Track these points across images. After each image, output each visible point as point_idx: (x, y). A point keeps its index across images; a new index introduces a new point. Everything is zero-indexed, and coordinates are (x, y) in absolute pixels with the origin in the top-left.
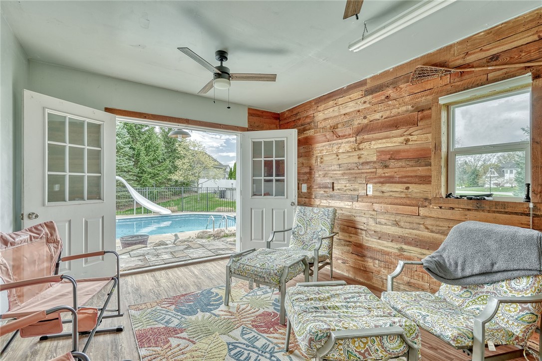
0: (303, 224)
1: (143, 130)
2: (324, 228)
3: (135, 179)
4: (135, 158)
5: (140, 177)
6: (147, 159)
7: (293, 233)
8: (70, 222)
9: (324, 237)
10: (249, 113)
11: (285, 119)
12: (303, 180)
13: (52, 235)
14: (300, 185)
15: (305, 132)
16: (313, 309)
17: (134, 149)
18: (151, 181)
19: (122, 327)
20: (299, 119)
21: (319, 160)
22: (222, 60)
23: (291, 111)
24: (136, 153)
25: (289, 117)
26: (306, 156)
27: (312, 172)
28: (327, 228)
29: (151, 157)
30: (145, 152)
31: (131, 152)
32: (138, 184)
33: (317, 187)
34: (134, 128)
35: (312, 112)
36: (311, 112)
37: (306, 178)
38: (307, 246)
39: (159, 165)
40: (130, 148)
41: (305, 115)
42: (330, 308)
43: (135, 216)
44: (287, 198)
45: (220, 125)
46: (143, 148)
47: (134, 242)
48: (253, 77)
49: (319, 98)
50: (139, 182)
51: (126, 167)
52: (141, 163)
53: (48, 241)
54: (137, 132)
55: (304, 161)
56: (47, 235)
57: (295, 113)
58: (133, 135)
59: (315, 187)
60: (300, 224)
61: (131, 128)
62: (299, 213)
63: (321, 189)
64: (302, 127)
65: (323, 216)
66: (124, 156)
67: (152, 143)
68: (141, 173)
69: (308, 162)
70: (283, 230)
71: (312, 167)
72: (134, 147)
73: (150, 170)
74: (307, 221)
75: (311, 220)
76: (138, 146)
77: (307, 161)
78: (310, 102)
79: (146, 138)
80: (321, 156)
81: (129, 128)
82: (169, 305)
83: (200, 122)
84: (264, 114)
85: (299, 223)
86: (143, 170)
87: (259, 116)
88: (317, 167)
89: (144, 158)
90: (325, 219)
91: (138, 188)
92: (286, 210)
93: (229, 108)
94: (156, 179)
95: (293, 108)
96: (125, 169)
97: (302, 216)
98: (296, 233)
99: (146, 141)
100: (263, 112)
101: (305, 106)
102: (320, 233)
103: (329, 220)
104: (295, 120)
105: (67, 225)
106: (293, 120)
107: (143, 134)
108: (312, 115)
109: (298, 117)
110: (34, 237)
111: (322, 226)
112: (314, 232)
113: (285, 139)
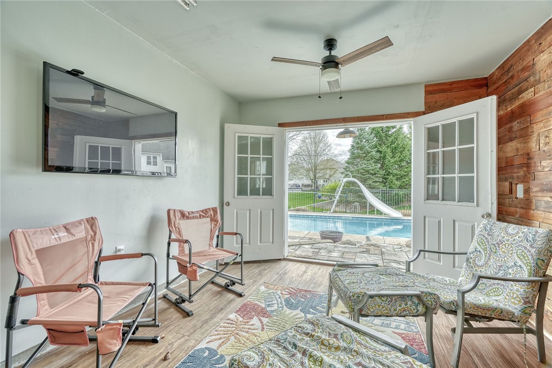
0: (485, 249)
1: (390, 133)
2: (519, 263)
3: (381, 181)
4: (382, 160)
5: (386, 179)
6: (392, 160)
7: (467, 260)
8: (250, 210)
9: (483, 274)
10: (426, 92)
11: (495, 83)
12: (518, 177)
13: (214, 216)
14: (514, 186)
15: (520, 97)
16: (290, 344)
17: (381, 152)
18: (396, 182)
19: (243, 294)
20: (512, 77)
21: (542, 141)
22: (330, 49)
23: (501, 67)
24: (382, 155)
25: (499, 79)
26: (521, 136)
27: (530, 163)
28: (527, 264)
29: (397, 159)
30: (391, 154)
31: (378, 155)
32: (384, 186)
33: (538, 189)
34: (381, 132)
35: (530, 58)
36: (528, 60)
37: (522, 173)
38: (484, 286)
39: (406, 166)
40: (378, 151)
41: (520, 67)
42: (311, 356)
43: (367, 216)
44: (478, 205)
45: (383, 116)
46: (389, 150)
47: (328, 237)
48: (361, 53)
49: (542, 28)
50: (385, 183)
51: (373, 170)
52: (387, 166)
53: (211, 220)
54: (383, 135)
55: (519, 145)
56: (211, 215)
57: (507, 69)
58: (380, 139)
59: (535, 189)
60: (479, 249)
61: (378, 132)
62: (481, 231)
63: (545, 194)
64: (517, 88)
65: (521, 241)
66: (372, 159)
67: (398, 144)
68: (388, 175)
69: (525, 146)
70: (452, 251)
71: (531, 155)
72: (380, 150)
73: (395, 172)
74: (492, 246)
75: (499, 245)
76: (383, 148)
77: (523, 145)
78: (528, 41)
79: (392, 140)
80: (546, 134)
81: (377, 132)
82: (287, 293)
83: (358, 117)
84: (454, 86)
85: (478, 247)
86: (389, 172)
87: (444, 91)
88: (539, 154)
89: (389, 160)
90: (525, 248)
91: (383, 189)
92: (476, 224)
93: (341, 98)
94: (403, 180)
95: (504, 63)
96: (372, 172)
97: (486, 236)
98: (471, 261)
99: (393, 142)
100: (451, 84)
101: (520, 51)
102: (510, 271)
103: (533, 251)
104: (506, 81)
105: (248, 212)
106: (504, 81)
107: (390, 137)
108: (532, 63)
109: (510, 74)
110: (202, 216)
111: (516, 258)
112: (500, 266)
113: (474, 116)
